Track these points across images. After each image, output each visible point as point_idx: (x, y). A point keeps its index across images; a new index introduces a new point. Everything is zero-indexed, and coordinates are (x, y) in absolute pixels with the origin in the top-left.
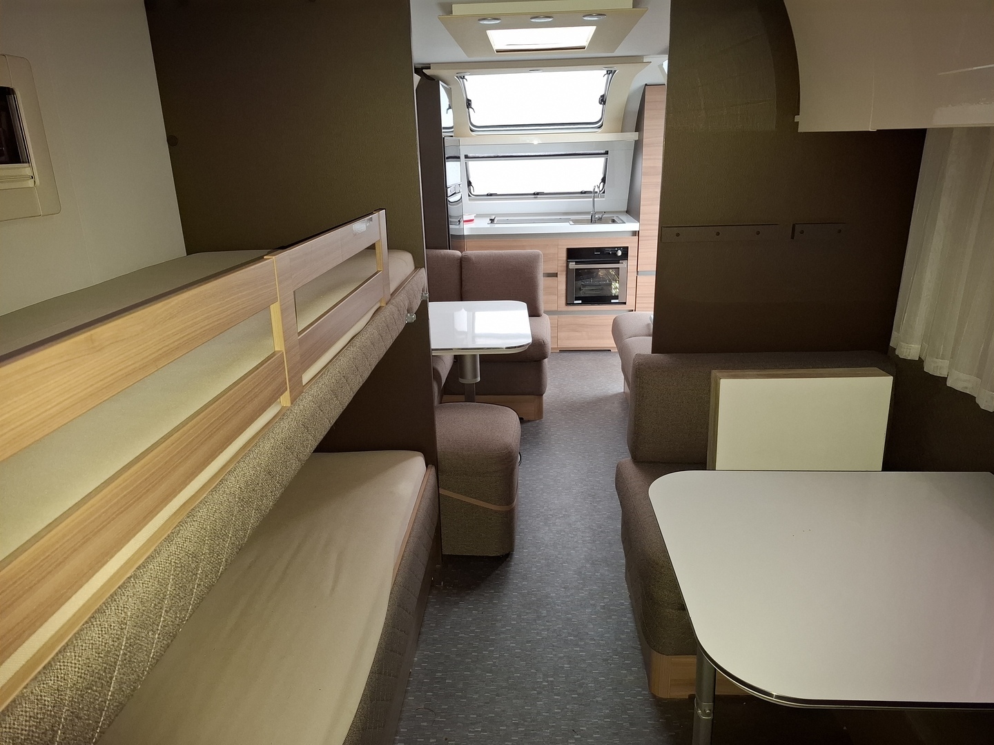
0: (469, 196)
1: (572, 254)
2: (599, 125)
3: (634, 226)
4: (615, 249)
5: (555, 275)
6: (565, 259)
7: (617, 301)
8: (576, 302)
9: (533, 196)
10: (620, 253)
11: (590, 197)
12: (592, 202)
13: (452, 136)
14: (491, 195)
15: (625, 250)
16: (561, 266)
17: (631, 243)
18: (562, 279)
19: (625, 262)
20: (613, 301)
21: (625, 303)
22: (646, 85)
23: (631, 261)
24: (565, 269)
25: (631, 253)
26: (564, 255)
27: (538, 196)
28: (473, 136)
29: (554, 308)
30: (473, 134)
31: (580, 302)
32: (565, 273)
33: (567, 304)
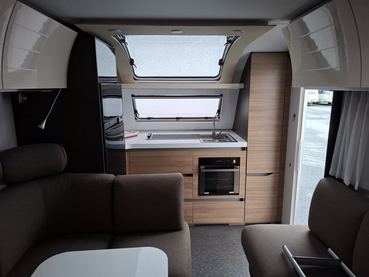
0: (136, 119)
1: (202, 161)
2: (217, 78)
3: (244, 144)
4: (231, 159)
5: (191, 175)
6: (197, 164)
7: (233, 192)
8: (205, 193)
9: (176, 120)
10: (234, 161)
11: (212, 121)
12: (213, 125)
13: (116, 83)
14: (150, 118)
15: (238, 159)
16: (195, 170)
17: (242, 155)
18: (196, 178)
19: (238, 167)
20: (230, 193)
21: (238, 194)
22: (252, 52)
23: (242, 167)
24: (197, 171)
25: (242, 161)
26: (196, 162)
27: (179, 120)
28: (135, 83)
29: (190, 197)
30: (136, 81)
31: (208, 193)
32: (197, 174)
33: (199, 194)
